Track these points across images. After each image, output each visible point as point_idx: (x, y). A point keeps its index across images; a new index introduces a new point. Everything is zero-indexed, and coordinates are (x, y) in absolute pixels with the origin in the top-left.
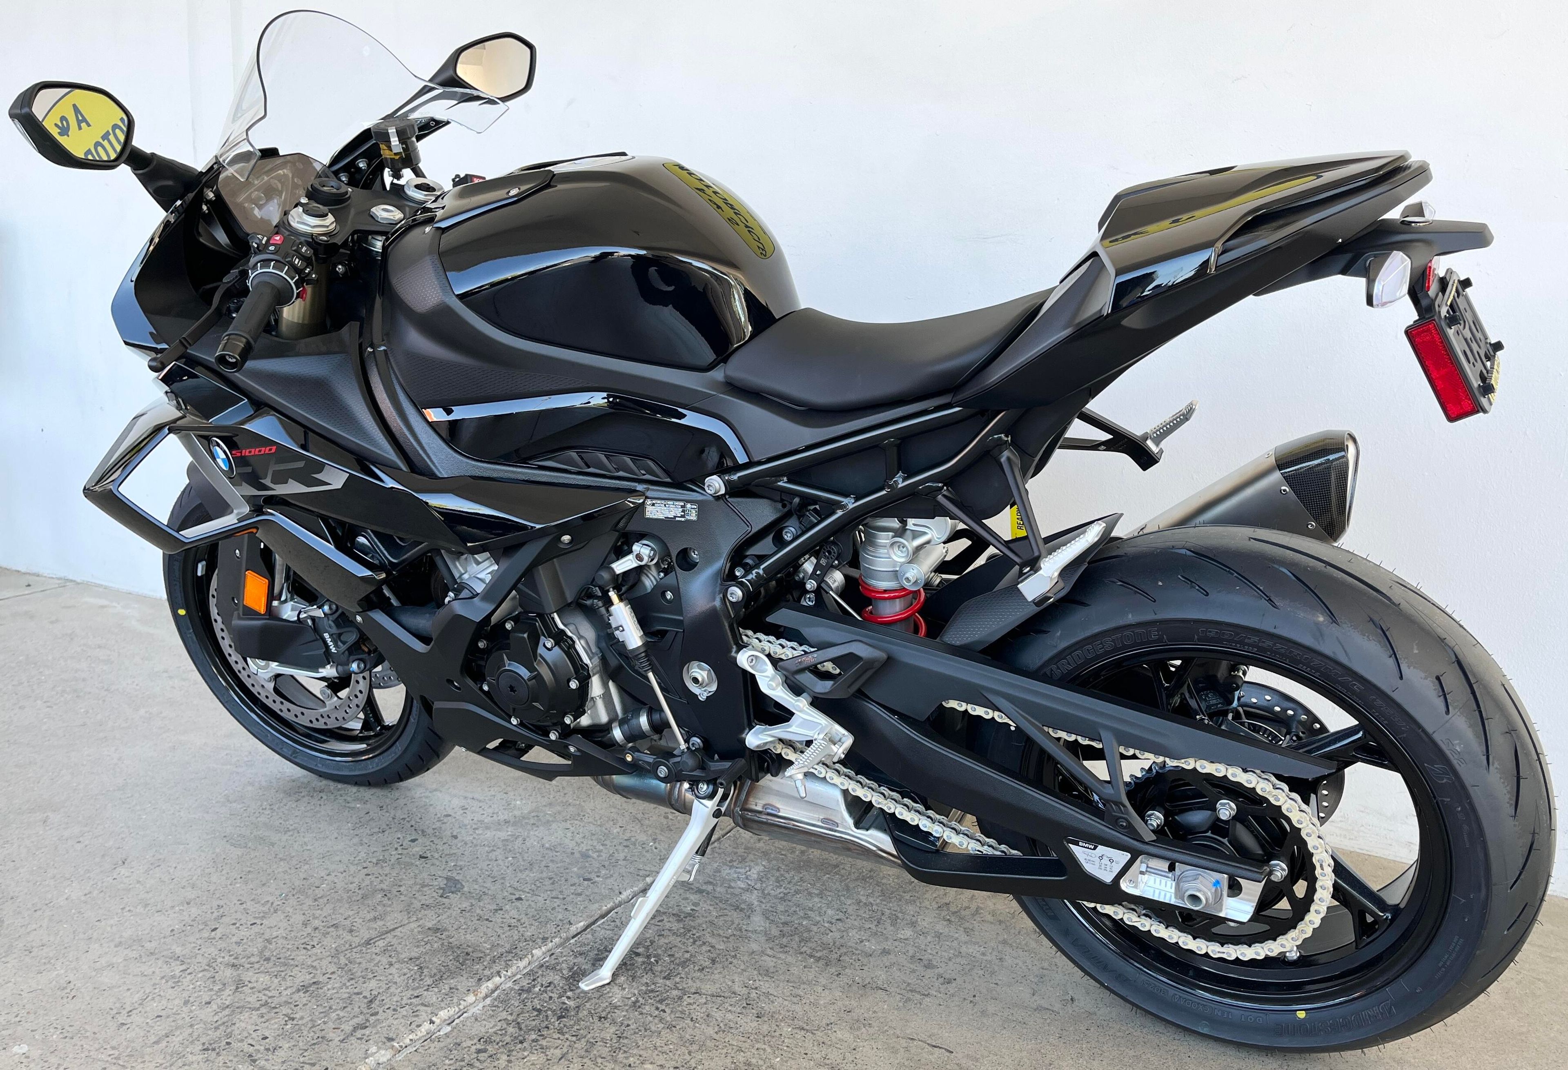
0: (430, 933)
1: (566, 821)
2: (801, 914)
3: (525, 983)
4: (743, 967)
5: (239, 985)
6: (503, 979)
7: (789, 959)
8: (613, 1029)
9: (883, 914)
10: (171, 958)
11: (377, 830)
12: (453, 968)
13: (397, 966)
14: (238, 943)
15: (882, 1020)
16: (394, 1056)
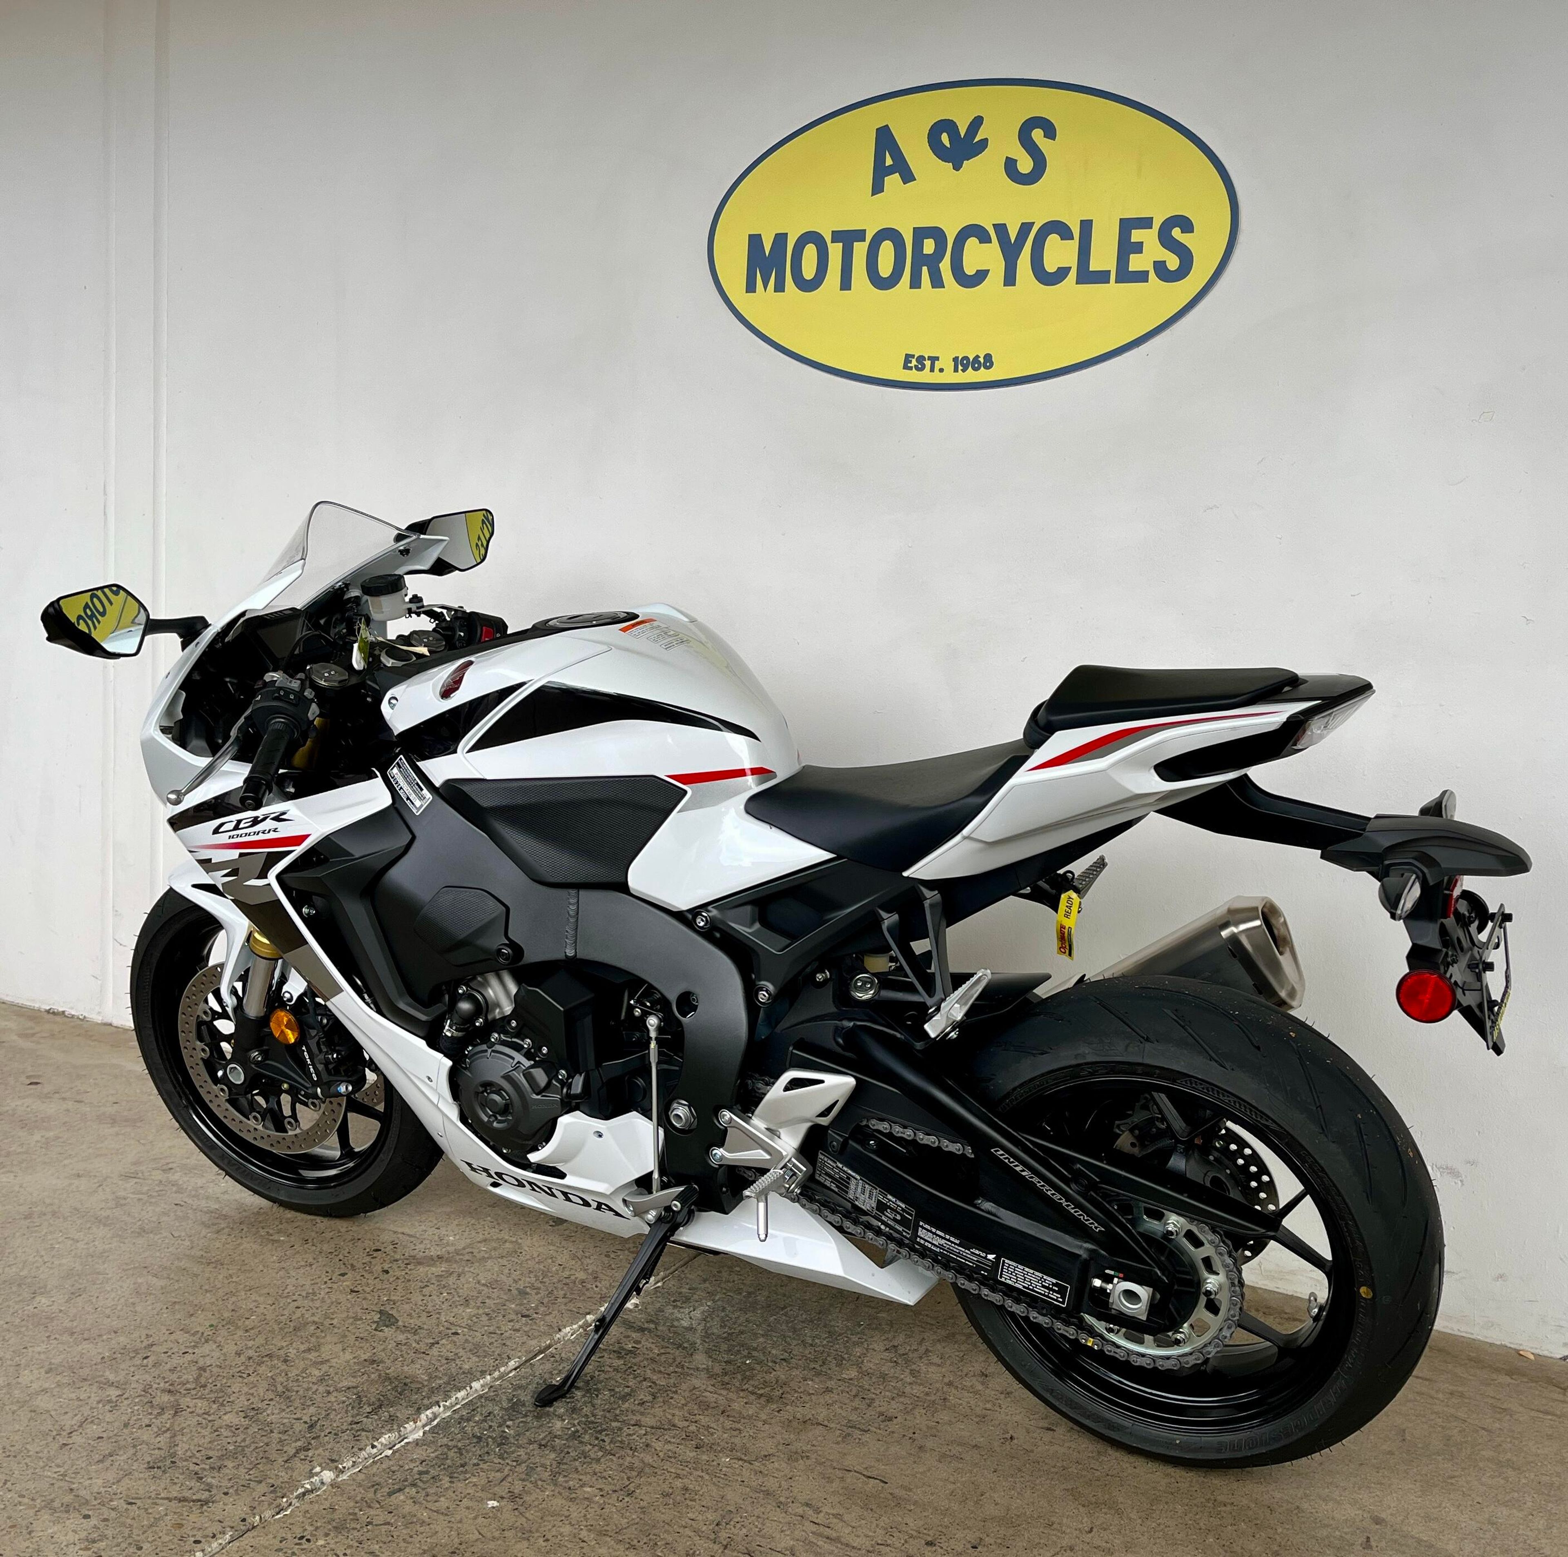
0: (366, 1364)
1: (502, 1257)
2: (745, 1353)
3: (464, 1412)
4: (683, 1402)
5: (178, 1410)
6: (442, 1409)
7: (731, 1395)
8: (553, 1455)
9: (829, 1356)
10: (105, 1384)
11: (303, 1263)
12: (391, 1397)
13: (335, 1394)
14: (172, 1370)
15: (820, 1453)
16: (338, 1476)
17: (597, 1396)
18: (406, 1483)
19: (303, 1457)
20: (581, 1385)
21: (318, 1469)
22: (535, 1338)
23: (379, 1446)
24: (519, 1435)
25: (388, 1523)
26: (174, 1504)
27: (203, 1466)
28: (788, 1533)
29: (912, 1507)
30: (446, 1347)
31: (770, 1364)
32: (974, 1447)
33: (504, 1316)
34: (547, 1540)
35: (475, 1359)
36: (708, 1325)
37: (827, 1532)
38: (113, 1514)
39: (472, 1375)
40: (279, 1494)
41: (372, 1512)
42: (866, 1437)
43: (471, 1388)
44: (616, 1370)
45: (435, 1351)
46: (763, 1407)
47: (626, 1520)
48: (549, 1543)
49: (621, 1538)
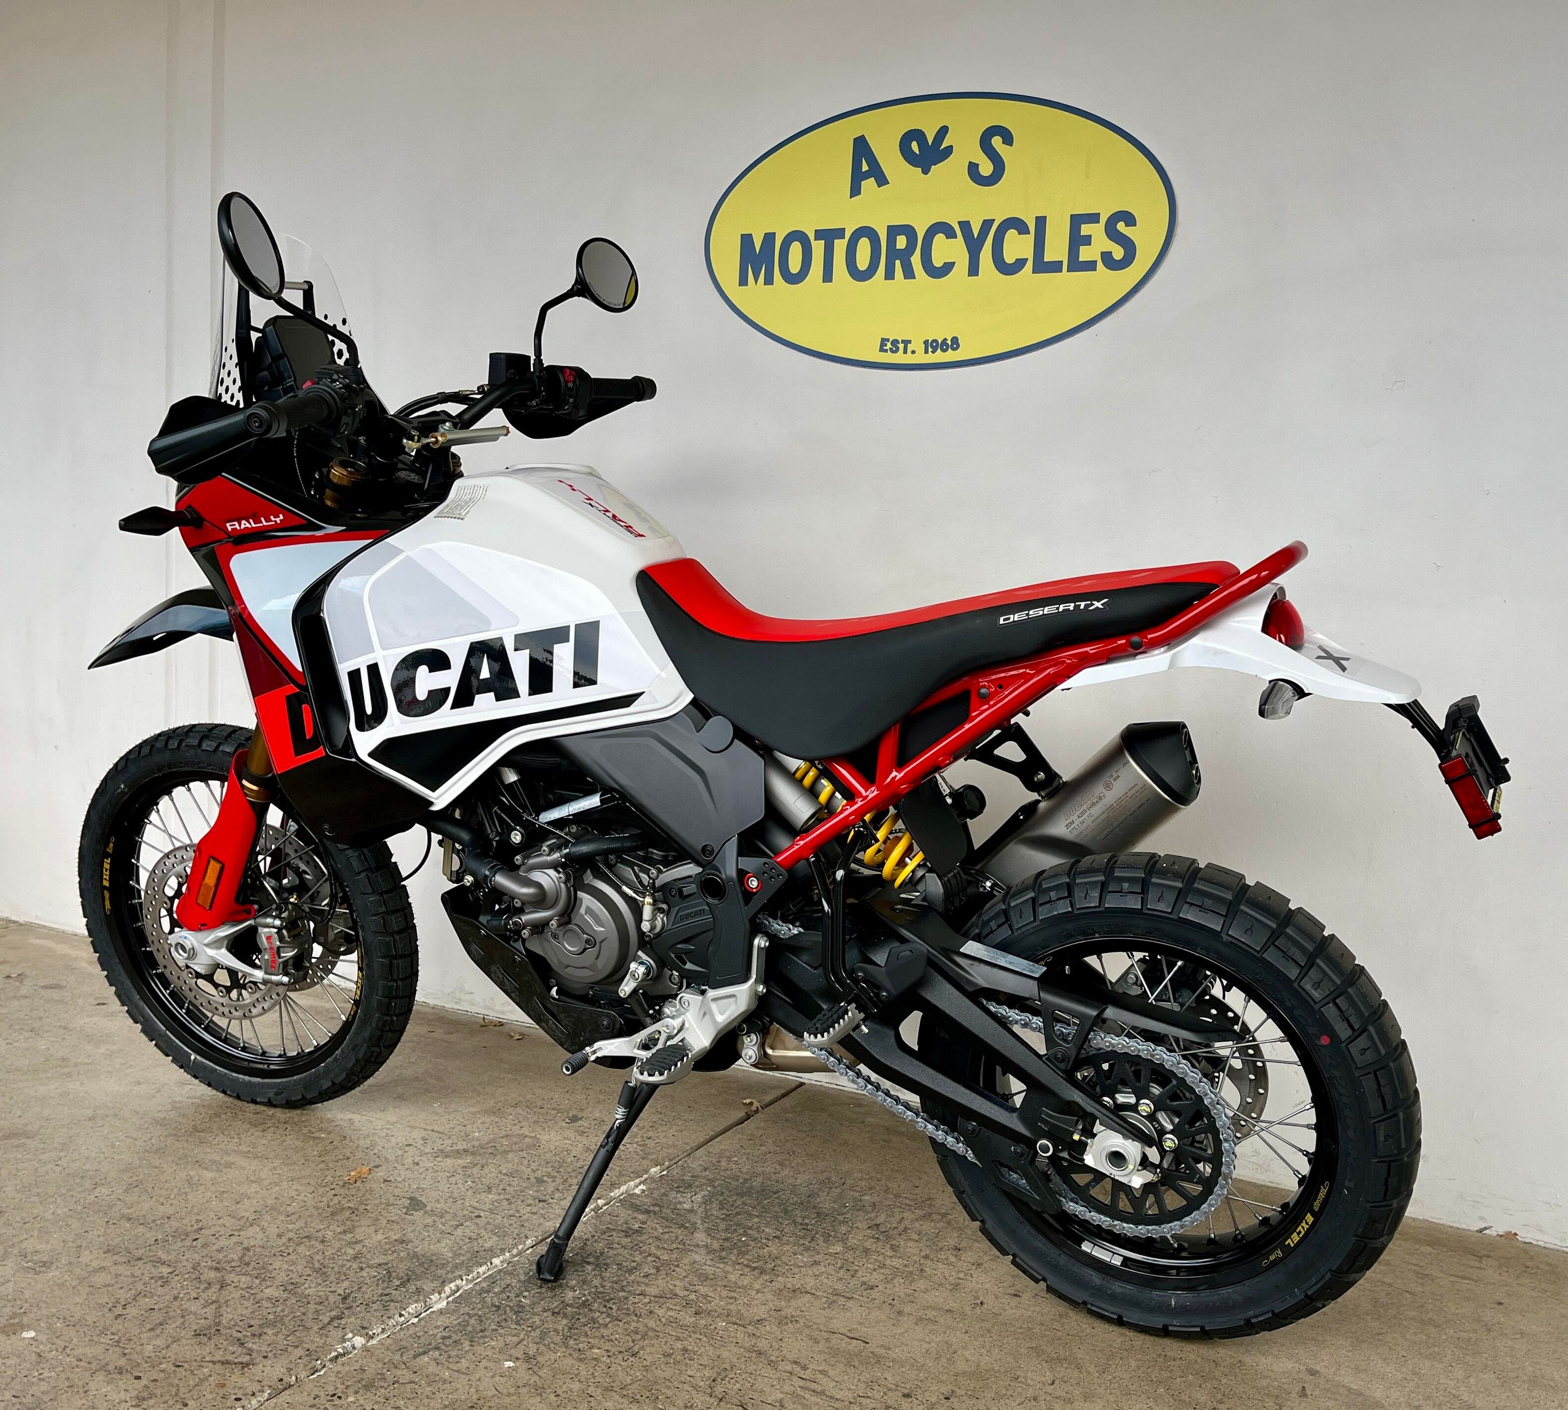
0: (396, 1243)
1: (522, 1150)
2: (741, 1231)
3: (484, 1285)
4: (684, 1274)
5: (223, 1285)
6: (464, 1282)
7: (728, 1268)
8: (565, 1322)
9: (816, 1233)
10: (158, 1262)
11: (341, 1157)
12: (418, 1271)
13: (367, 1270)
14: (219, 1251)
15: (808, 1317)
16: (368, 1341)
17: (606, 1269)
18: (430, 1347)
19: (336, 1325)
20: (591, 1260)
21: (350, 1335)
22: (550, 1220)
23: (406, 1315)
24: (534, 1304)
25: (414, 1382)
26: (218, 1366)
27: (244, 1333)
28: (778, 1387)
29: (891, 1364)
30: (469, 1228)
31: (764, 1241)
32: (947, 1311)
33: (523, 1201)
34: (558, 1396)
35: (495, 1238)
36: (708, 1208)
37: (813, 1387)
38: (162, 1375)
39: (492, 1252)
40: (316, 1358)
41: (399, 1372)
42: (850, 1304)
43: (491, 1264)
44: (624, 1247)
45: (459, 1232)
46: (757, 1279)
47: (630, 1378)
48: (560, 1398)
49: (625, 1393)
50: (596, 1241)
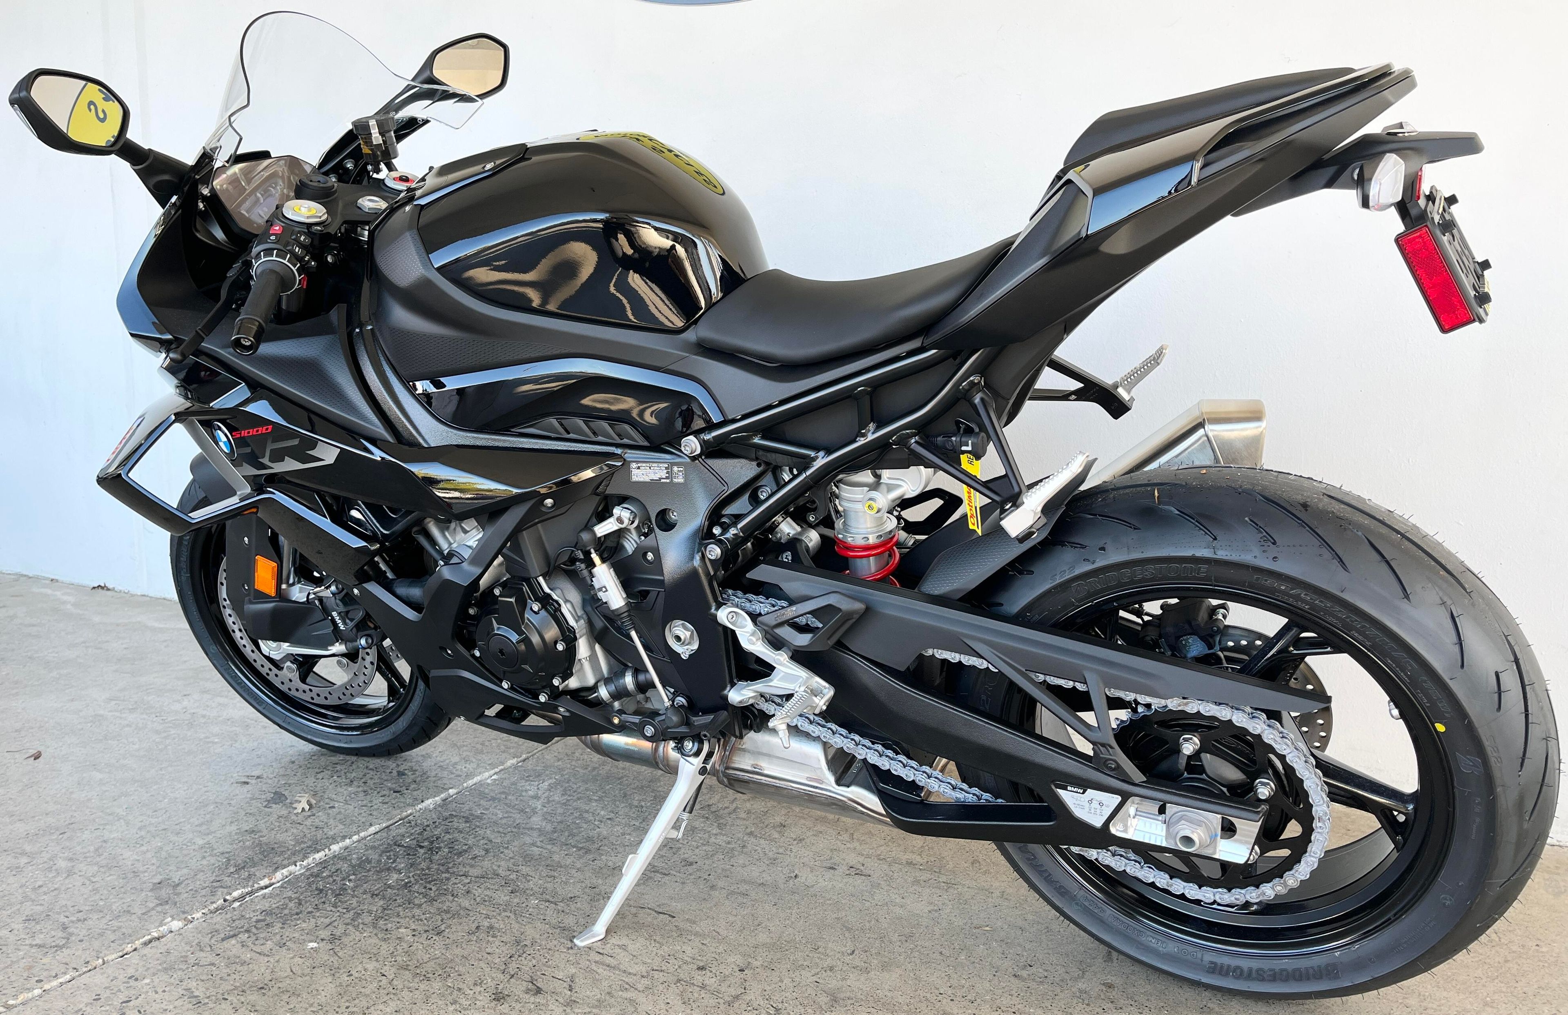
17: (437, 853)
18: (242, 930)
19: (160, 910)
20: (426, 844)
22: (400, 808)
23: (231, 900)
24: (356, 887)
25: (213, 964)
26: (34, 950)
27: (71, 918)
28: (571, 961)
29: (693, 937)
30: (321, 819)
31: (596, 823)
32: (760, 885)
33: (378, 793)
34: (351, 975)
35: (341, 827)
36: (551, 794)
37: (608, 960)
39: (334, 840)
40: (127, 941)
41: (202, 954)
42: (666, 879)
43: (330, 850)
44: (460, 832)
45: (309, 822)
46: (581, 857)
47: (428, 956)
48: (352, 978)
49: (418, 972)
50: (436, 827)
